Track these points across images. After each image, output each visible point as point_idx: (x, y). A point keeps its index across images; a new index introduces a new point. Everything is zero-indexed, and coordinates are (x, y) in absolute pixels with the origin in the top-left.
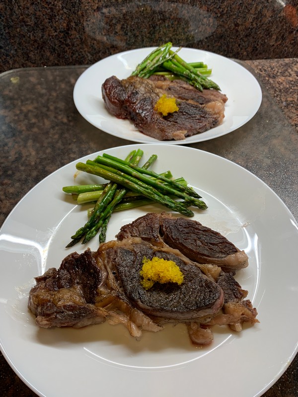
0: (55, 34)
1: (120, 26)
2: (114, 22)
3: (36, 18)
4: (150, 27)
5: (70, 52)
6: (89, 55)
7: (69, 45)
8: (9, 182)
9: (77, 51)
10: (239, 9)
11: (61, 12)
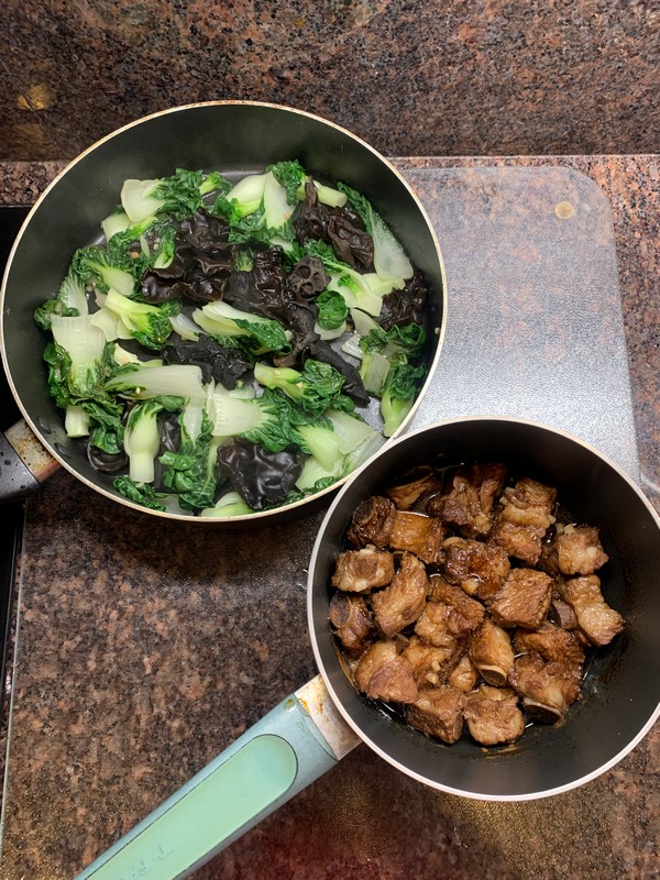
1: (322, 98)
2: (308, 92)
3: (130, 84)
11: (187, 75)
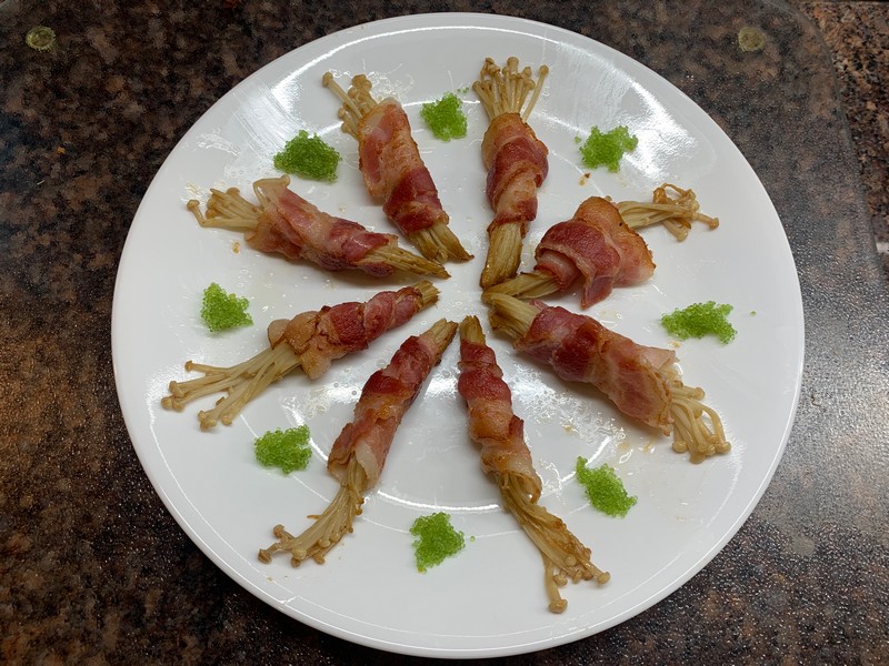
8: (26, 543)
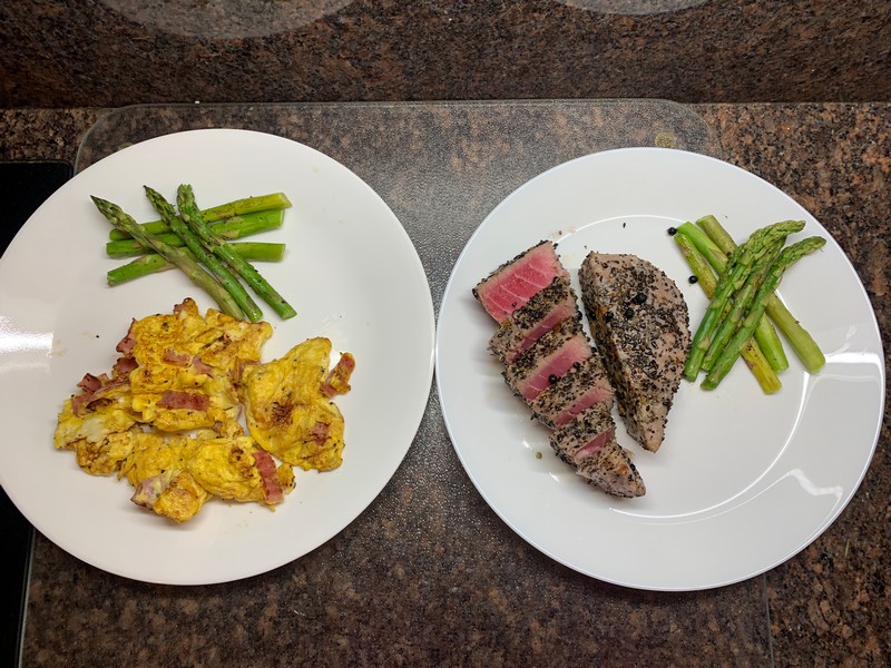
0: (214, 55)
1: (388, 45)
2: (371, 38)
4: (469, 48)
5: (256, 83)
6: (306, 87)
7: (253, 72)
9: (275, 81)
10: (724, 24)
11: (227, 21)
